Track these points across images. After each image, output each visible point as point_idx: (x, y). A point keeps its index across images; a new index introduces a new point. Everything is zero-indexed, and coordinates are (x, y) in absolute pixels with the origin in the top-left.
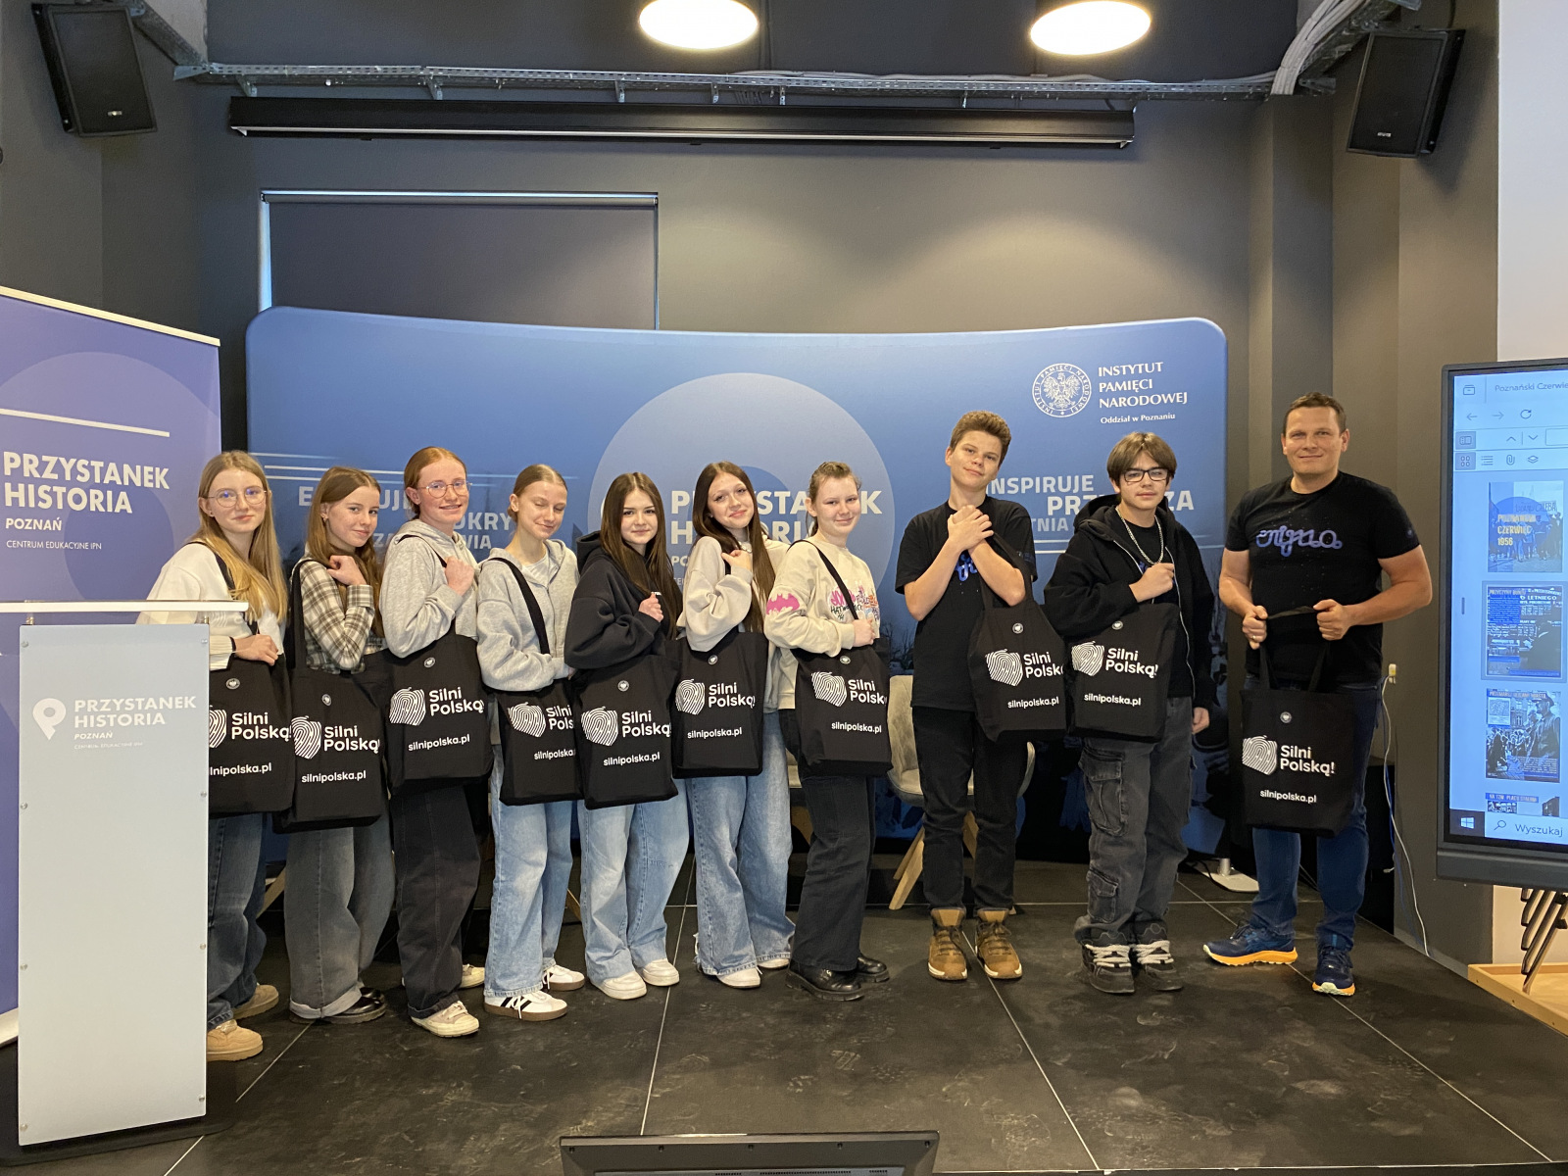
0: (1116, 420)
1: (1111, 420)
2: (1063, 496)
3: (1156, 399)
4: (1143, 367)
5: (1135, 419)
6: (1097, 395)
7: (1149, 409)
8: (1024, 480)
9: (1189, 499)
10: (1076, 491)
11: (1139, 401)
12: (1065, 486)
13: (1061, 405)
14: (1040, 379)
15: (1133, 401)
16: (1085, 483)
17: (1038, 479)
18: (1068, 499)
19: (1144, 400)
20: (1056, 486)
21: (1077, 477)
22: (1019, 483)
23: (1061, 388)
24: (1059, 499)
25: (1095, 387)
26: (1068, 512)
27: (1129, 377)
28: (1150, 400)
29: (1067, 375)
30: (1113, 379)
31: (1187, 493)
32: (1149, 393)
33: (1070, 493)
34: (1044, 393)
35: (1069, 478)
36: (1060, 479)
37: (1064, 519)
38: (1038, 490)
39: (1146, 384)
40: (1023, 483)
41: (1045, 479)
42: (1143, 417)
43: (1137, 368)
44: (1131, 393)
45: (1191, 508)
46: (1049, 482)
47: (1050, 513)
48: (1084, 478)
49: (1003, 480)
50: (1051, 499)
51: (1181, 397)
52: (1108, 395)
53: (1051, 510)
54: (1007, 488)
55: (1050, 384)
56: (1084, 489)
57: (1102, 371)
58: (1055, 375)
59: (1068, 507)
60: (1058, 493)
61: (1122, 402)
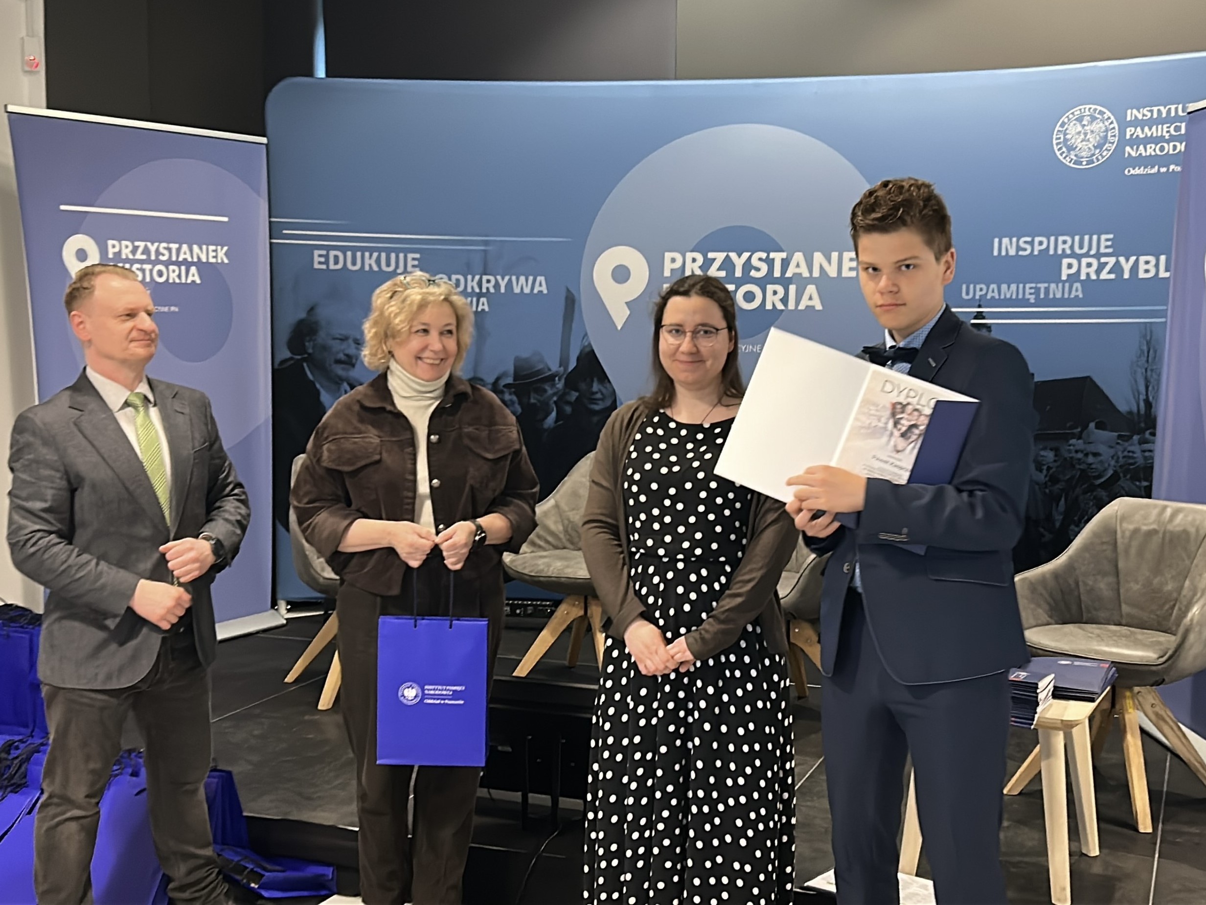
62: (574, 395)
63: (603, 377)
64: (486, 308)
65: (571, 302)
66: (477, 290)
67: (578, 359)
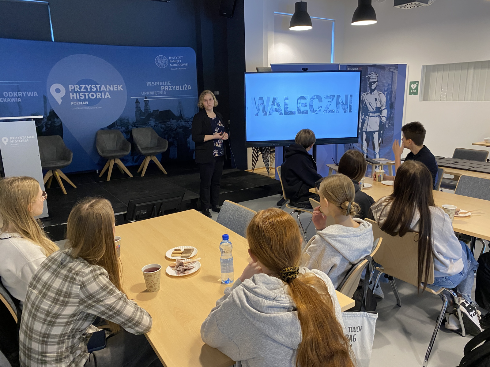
0: (174, 69)
1: (173, 69)
2: (164, 86)
3: (182, 65)
4: (179, 57)
5: (178, 69)
6: (169, 63)
7: (181, 67)
8: (155, 82)
9: (190, 87)
10: (167, 85)
11: (178, 65)
12: (164, 84)
13: (162, 65)
14: (157, 59)
15: (177, 65)
16: (169, 83)
17: (159, 82)
18: (166, 87)
19: (180, 65)
20: (163, 84)
21: (167, 82)
22: (154, 83)
23: (162, 61)
24: (163, 87)
25: (169, 61)
26: (166, 90)
27: (176, 59)
28: (181, 65)
29: (163, 58)
30: (172, 60)
31: (190, 86)
32: (180, 63)
33: (166, 85)
34: (158, 62)
35: (165, 82)
36: (163, 82)
37: (165, 92)
38: (159, 85)
39: (180, 61)
40: (155, 83)
41: (160, 82)
42: (180, 69)
43: (177, 58)
44: (176, 63)
45: (191, 89)
46: (161, 83)
47: (162, 90)
48: (169, 82)
49: (151, 82)
50: (162, 87)
51: (187, 65)
52: (172, 63)
53: (162, 89)
54: (152, 84)
55: (159, 60)
56: (169, 85)
57: (170, 58)
58: (160, 58)
59: (166, 89)
60: (163, 86)
61: (175, 65)
62: (50, 122)
63: (57, 117)
64: (20, 101)
65: (45, 98)
66: (17, 96)
67: (50, 113)
